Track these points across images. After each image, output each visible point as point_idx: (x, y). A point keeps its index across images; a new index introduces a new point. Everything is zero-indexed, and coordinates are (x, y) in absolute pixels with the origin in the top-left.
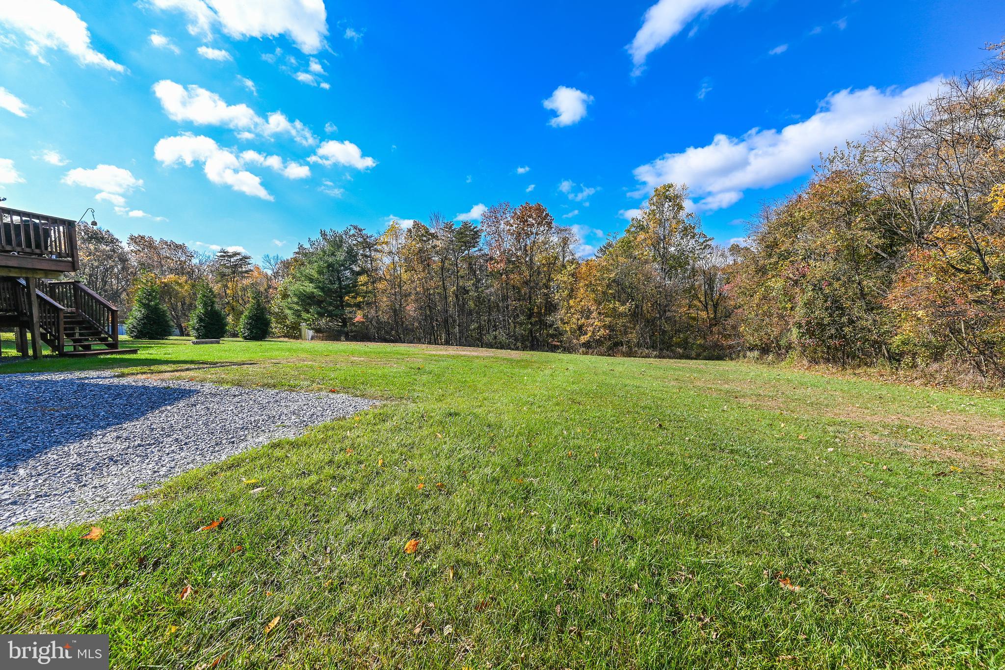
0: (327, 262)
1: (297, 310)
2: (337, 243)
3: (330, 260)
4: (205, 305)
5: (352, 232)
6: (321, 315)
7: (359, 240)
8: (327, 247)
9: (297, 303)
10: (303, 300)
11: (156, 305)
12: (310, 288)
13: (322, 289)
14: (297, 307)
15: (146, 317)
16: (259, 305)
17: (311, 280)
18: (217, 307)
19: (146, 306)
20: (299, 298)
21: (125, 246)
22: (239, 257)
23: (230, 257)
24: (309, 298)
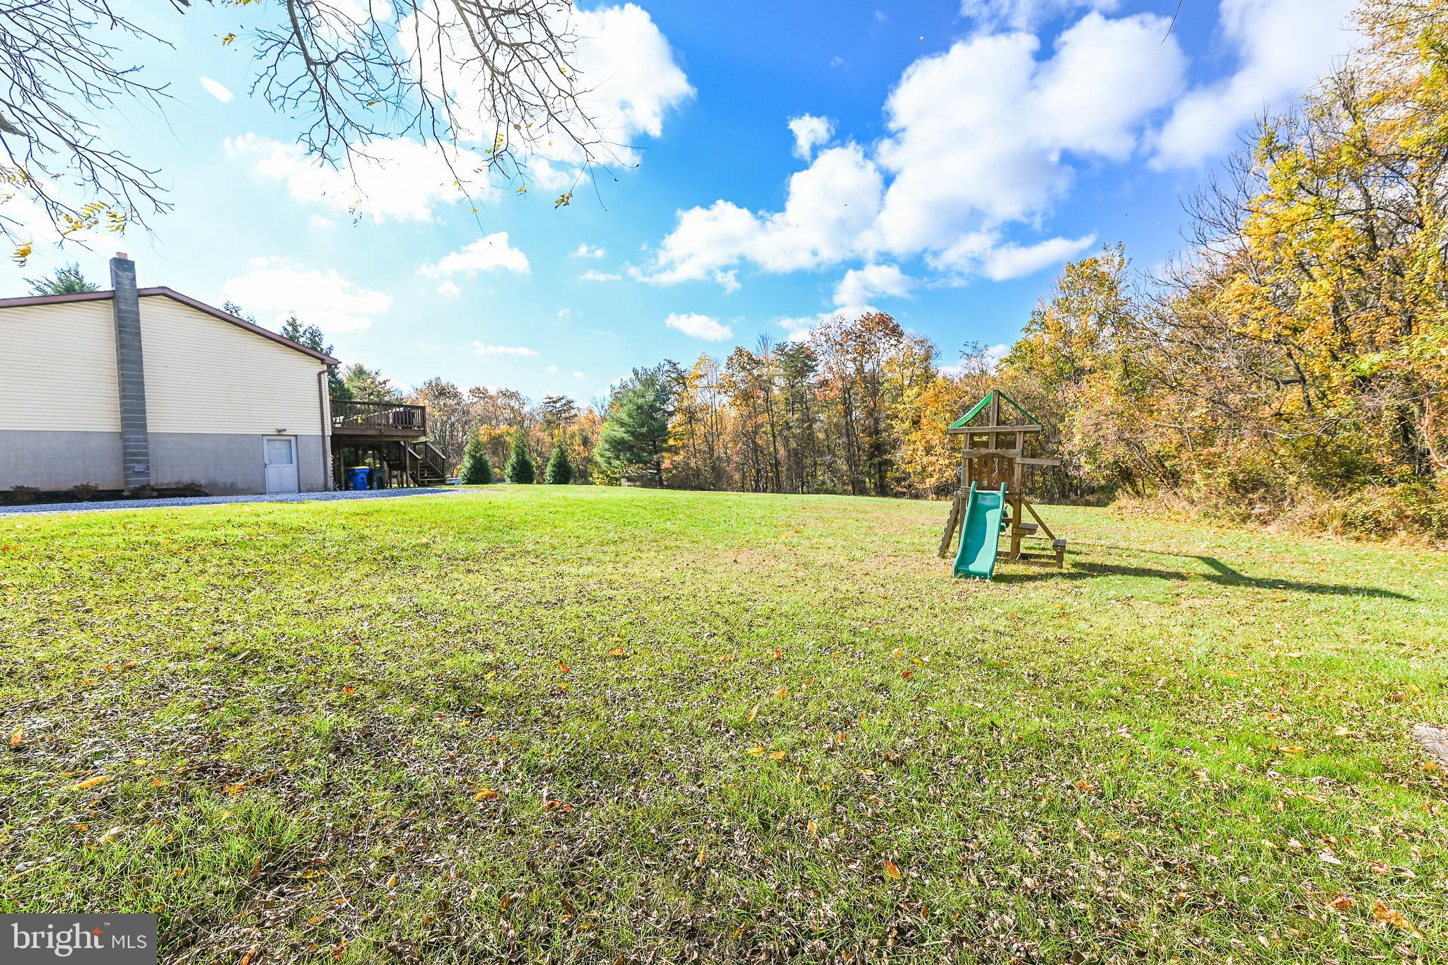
0: (636, 404)
1: (609, 458)
2: (650, 382)
3: (640, 401)
4: (518, 454)
5: (667, 367)
6: (630, 461)
7: (673, 375)
8: (639, 387)
9: (609, 450)
10: (614, 447)
11: (481, 455)
12: (620, 433)
13: (632, 434)
14: (608, 454)
15: (473, 467)
16: (562, 454)
17: (622, 424)
18: (527, 457)
19: (473, 457)
20: (610, 443)
21: (467, 398)
22: (563, 401)
23: (555, 402)
24: (619, 444)
